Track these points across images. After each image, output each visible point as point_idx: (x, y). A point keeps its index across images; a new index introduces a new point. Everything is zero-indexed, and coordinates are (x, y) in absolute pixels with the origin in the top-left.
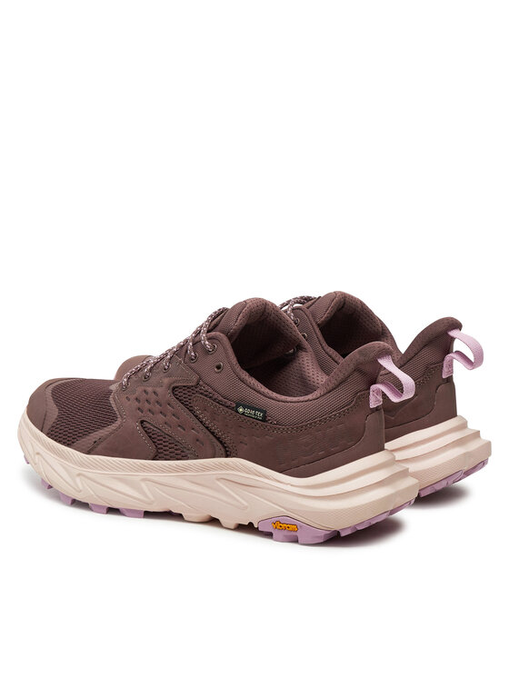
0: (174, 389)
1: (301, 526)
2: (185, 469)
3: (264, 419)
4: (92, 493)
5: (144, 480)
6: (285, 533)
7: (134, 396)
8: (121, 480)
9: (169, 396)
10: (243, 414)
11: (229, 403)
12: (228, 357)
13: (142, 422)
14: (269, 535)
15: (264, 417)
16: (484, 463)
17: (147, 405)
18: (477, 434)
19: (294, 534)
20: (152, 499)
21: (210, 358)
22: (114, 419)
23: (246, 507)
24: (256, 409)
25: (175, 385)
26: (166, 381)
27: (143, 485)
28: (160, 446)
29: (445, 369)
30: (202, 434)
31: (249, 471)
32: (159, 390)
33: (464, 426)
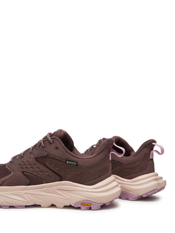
0: (36, 159)
1: (93, 203)
2: (43, 188)
3: (77, 165)
4: (3, 201)
5: (25, 194)
6: (86, 206)
7: (18, 164)
8: (15, 195)
9: (34, 161)
10: (68, 164)
11: (63, 160)
12: (60, 144)
13: (23, 172)
14: (79, 208)
15: (77, 164)
16: (164, 187)
17: (24, 166)
18: (161, 178)
19: (90, 206)
20: (29, 200)
21: (52, 145)
22: (10, 173)
23: (70, 199)
24: (73, 162)
25: (36, 157)
26: (32, 156)
27: (25, 195)
28: (31, 180)
29: (151, 156)
30: (50, 173)
31: (71, 185)
32: (29, 160)
33: (157, 175)
